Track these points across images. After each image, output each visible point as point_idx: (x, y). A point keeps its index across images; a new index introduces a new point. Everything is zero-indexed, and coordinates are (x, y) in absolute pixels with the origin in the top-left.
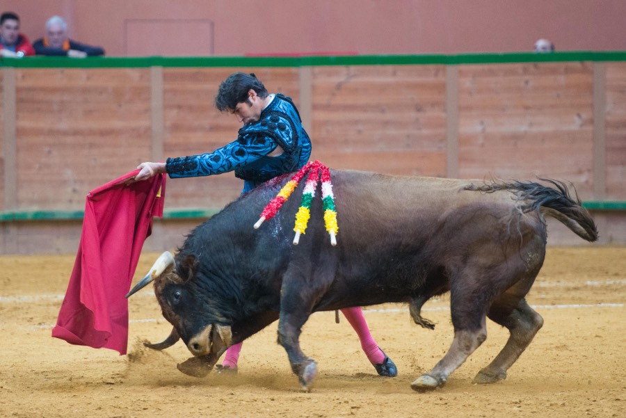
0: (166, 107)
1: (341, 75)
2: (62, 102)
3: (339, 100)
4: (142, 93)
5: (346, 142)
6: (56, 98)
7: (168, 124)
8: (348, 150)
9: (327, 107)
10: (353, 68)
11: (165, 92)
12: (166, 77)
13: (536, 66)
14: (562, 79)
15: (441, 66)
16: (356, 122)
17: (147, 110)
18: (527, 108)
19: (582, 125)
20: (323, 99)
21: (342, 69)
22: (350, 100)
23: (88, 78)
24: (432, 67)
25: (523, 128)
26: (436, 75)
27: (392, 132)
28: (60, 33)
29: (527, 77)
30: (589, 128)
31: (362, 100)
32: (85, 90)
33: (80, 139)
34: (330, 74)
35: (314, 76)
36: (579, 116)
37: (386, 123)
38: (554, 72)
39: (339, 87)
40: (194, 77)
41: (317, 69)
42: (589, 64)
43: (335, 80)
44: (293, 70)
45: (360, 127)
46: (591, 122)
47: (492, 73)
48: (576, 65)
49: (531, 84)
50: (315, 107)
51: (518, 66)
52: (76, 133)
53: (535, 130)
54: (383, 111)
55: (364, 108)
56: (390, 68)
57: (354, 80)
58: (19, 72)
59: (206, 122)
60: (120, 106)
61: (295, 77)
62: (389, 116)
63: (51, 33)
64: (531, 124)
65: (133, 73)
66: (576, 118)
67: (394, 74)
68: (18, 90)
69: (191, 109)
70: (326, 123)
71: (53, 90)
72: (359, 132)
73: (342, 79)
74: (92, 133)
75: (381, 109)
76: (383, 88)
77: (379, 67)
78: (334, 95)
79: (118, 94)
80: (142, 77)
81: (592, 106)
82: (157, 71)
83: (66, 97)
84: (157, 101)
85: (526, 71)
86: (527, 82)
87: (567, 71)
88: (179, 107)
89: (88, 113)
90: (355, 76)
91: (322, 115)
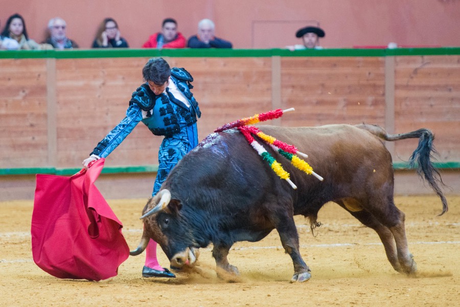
0: (283, 87)
1: (417, 62)
2: (205, 83)
3: (416, 81)
4: (265, 76)
5: (421, 114)
6: (201, 79)
7: (285, 99)
8: (423, 119)
9: (407, 87)
10: (426, 57)
11: (282, 75)
12: (283, 64)
16: (430, 98)
17: (269, 89)
20: (404, 81)
21: (418, 58)
22: (424, 82)
23: (225, 65)
27: (456, 106)
28: (210, 31)
32: (223, 74)
33: (218, 110)
34: (409, 62)
35: (397, 63)
37: (452, 99)
39: (416, 71)
40: (305, 64)
41: (399, 58)
43: (413, 66)
44: (380, 59)
45: (432, 102)
50: (397, 87)
52: (215, 106)
54: (450, 90)
55: (436, 88)
56: (455, 57)
57: (427, 66)
59: (314, 98)
60: (248, 85)
61: (383, 64)
62: (454, 94)
63: (203, 31)
65: (259, 61)
67: (458, 62)
69: (302, 88)
70: (405, 99)
71: (198, 74)
72: (431, 106)
73: (418, 66)
74: (227, 106)
75: (448, 88)
76: (450, 73)
77: (447, 57)
78: (412, 78)
79: (247, 76)
80: (265, 64)
82: (276, 60)
83: (208, 79)
84: (276, 83)
88: (293, 87)
89: (225, 91)
90: (429, 63)
91: (402, 93)
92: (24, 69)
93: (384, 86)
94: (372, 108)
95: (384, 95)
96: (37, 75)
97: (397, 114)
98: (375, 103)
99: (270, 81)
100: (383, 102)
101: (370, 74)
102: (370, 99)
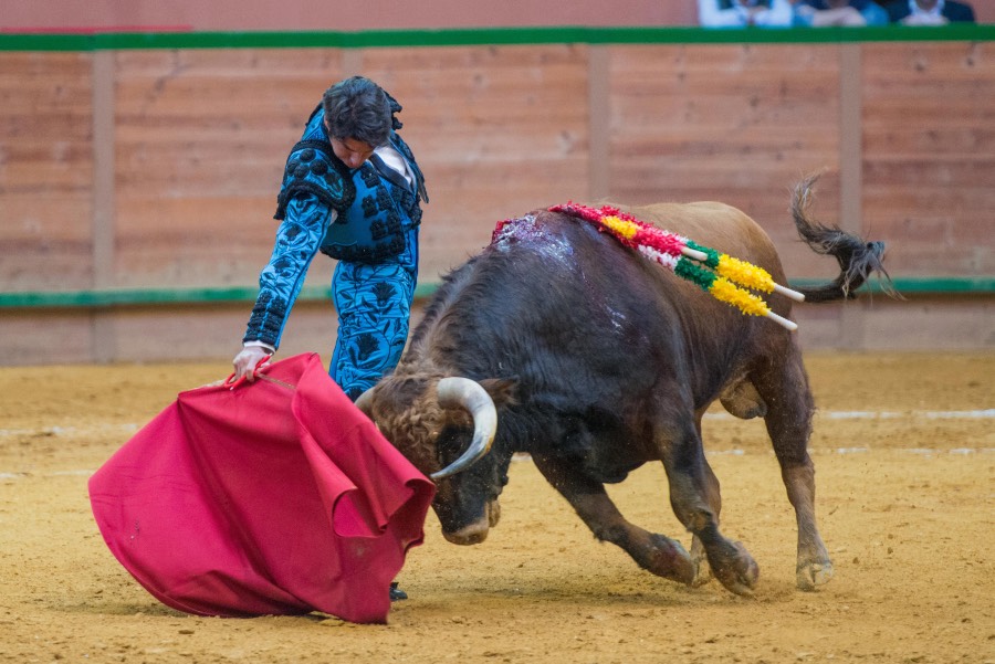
1: (163, 65)
3: (160, 107)
5: (173, 180)
8: (177, 193)
9: (141, 120)
10: (184, 54)
13: (494, 53)
14: (537, 73)
15: (333, 51)
16: (190, 145)
18: (478, 122)
19: (570, 152)
20: (133, 107)
21: (166, 55)
22: (179, 108)
24: (318, 52)
25: (471, 157)
26: (326, 65)
27: (251, 162)
29: (478, 70)
30: (583, 157)
31: (200, 108)
34: (145, 64)
35: (118, 66)
36: (565, 135)
37: (241, 148)
38: (524, 61)
39: (160, 85)
41: (124, 55)
42: (581, 48)
43: (155, 73)
44: (83, 56)
45: (197, 154)
46: (585, 145)
47: (420, 63)
48: (560, 49)
49: (486, 82)
50: (119, 120)
51: (464, 51)
53: (492, 159)
54: (235, 127)
55: (204, 122)
56: (247, 53)
57: (187, 74)
61: (87, 67)
62: (244, 135)
64: (485, 150)
66: (560, 140)
67: (254, 63)
70: (139, 146)
72: (195, 161)
73: (164, 72)
75: (231, 122)
76: (234, 88)
77: (228, 52)
78: (152, 98)
81: (587, 119)
85: (476, 61)
86: (478, 78)
87: (546, 60)
90: (188, 66)
91: (130, 134)
93: (90, 118)
94: (65, 167)
95: (90, 137)
97: (121, 180)
98: (72, 156)
100: (89, 155)
101: (59, 89)
102: (60, 146)
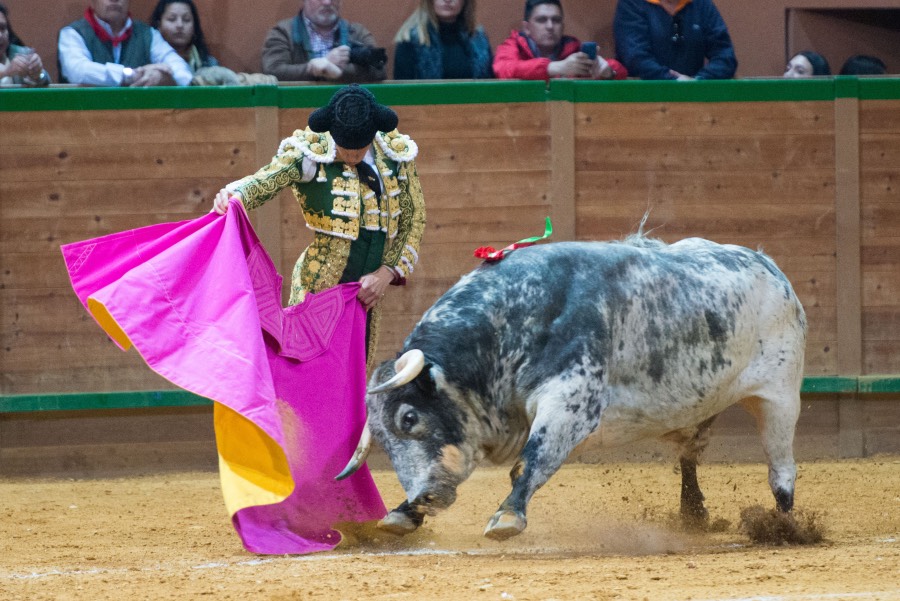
0: (865, 177)
2: (664, 167)
4: (819, 147)
6: (654, 159)
7: (870, 208)
11: (862, 146)
12: (862, 114)
23: (714, 122)
32: (708, 144)
58: (583, 110)
60: (775, 175)
65: (802, 111)
68: (579, 144)
71: (648, 145)
79: (772, 150)
80: (817, 119)
82: (846, 107)
83: (671, 159)
84: (846, 167)
88: (891, 176)
89: (714, 189)
92: (197, 136)
96: (231, 149)
99: (830, 162)
